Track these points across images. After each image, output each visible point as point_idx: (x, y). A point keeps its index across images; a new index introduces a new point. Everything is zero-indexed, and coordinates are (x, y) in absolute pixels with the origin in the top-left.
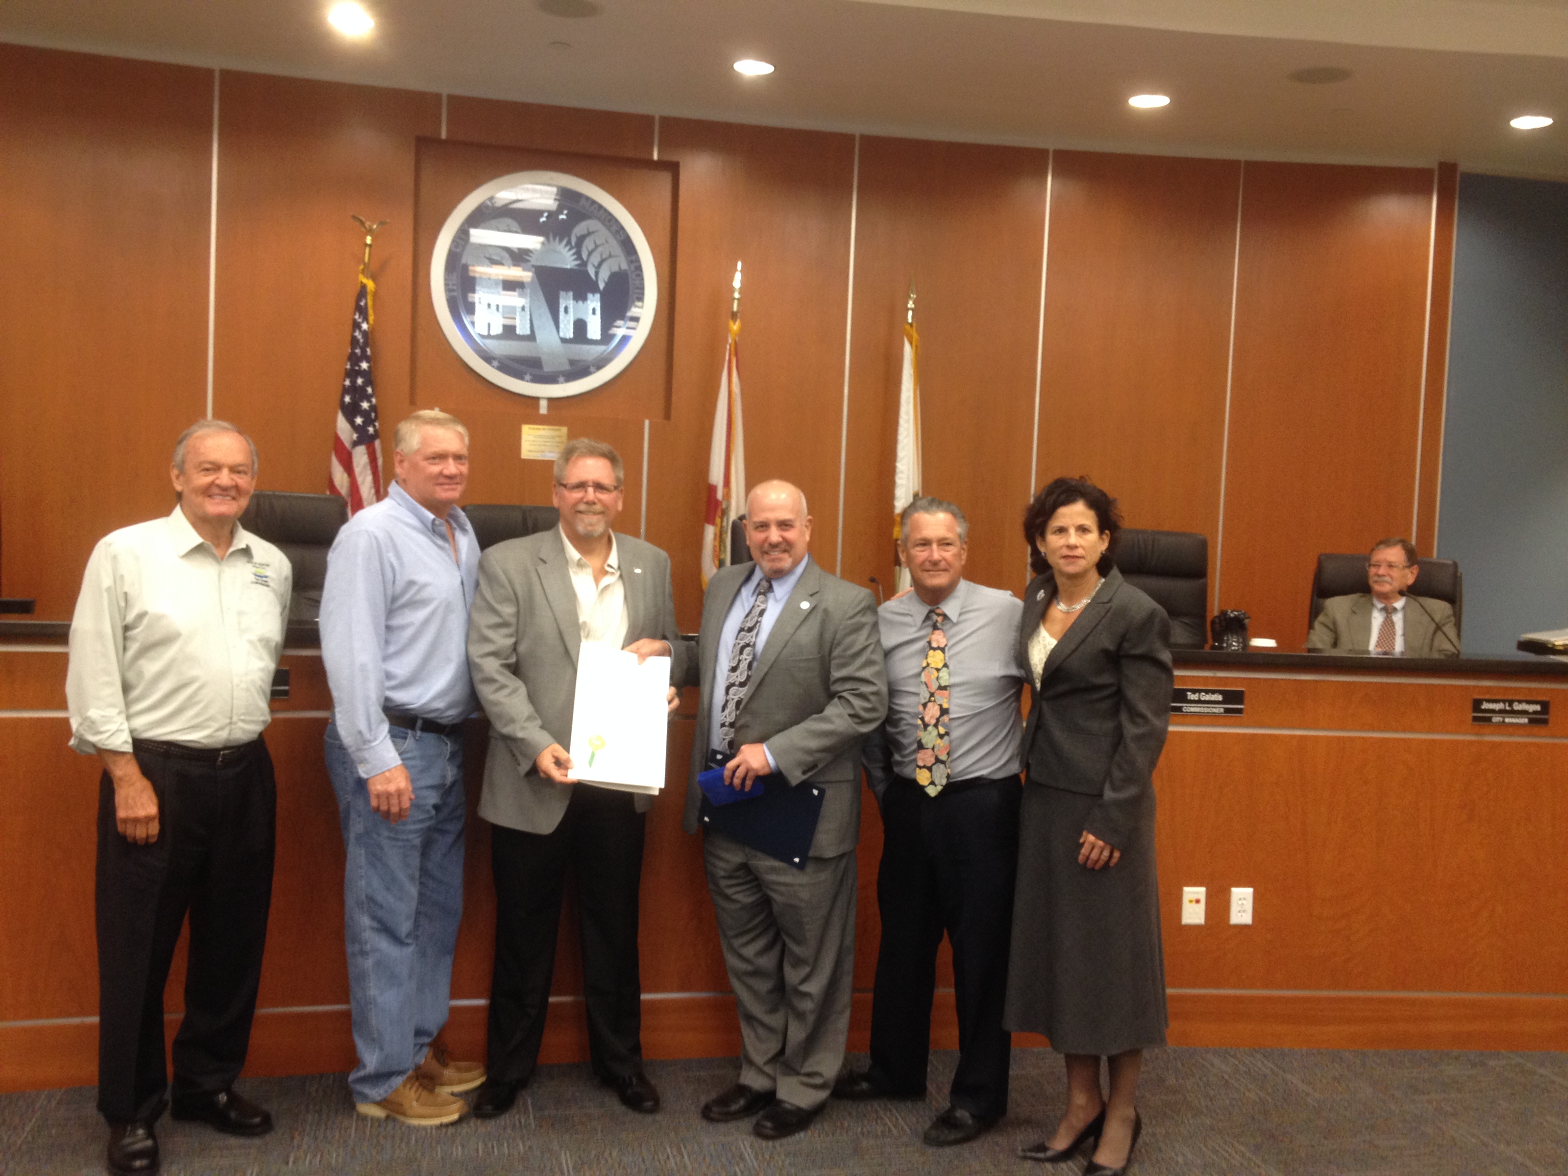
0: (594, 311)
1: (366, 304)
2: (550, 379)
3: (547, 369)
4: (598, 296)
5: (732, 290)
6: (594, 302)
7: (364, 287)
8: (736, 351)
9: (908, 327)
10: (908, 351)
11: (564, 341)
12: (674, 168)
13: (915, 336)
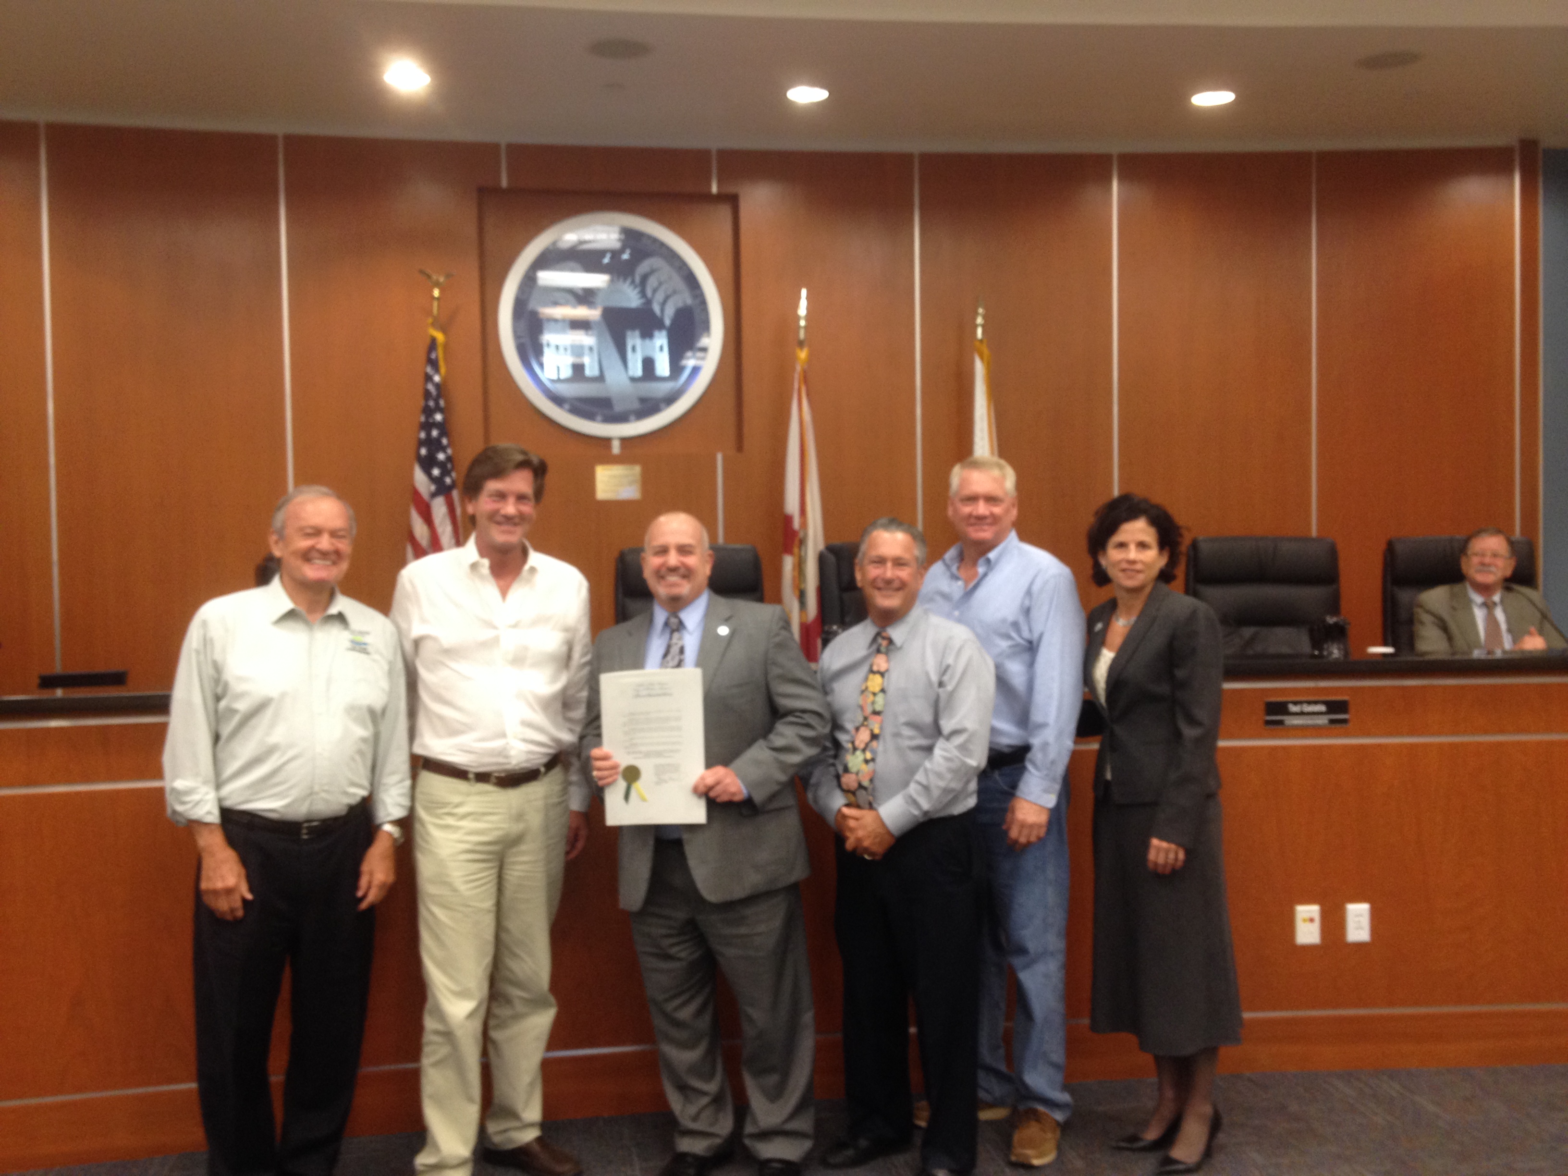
0: (661, 348)
1: (437, 357)
2: (621, 418)
3: (618, 408)
4: (664, 333)
5: (798, 318)
6: (661, 340)
7: (434, 341)
8: (805, 378)
9: (978, 344)
10: (979, 369)
11: (633, 380)
12: (733, 201)
13: (986, 351)
